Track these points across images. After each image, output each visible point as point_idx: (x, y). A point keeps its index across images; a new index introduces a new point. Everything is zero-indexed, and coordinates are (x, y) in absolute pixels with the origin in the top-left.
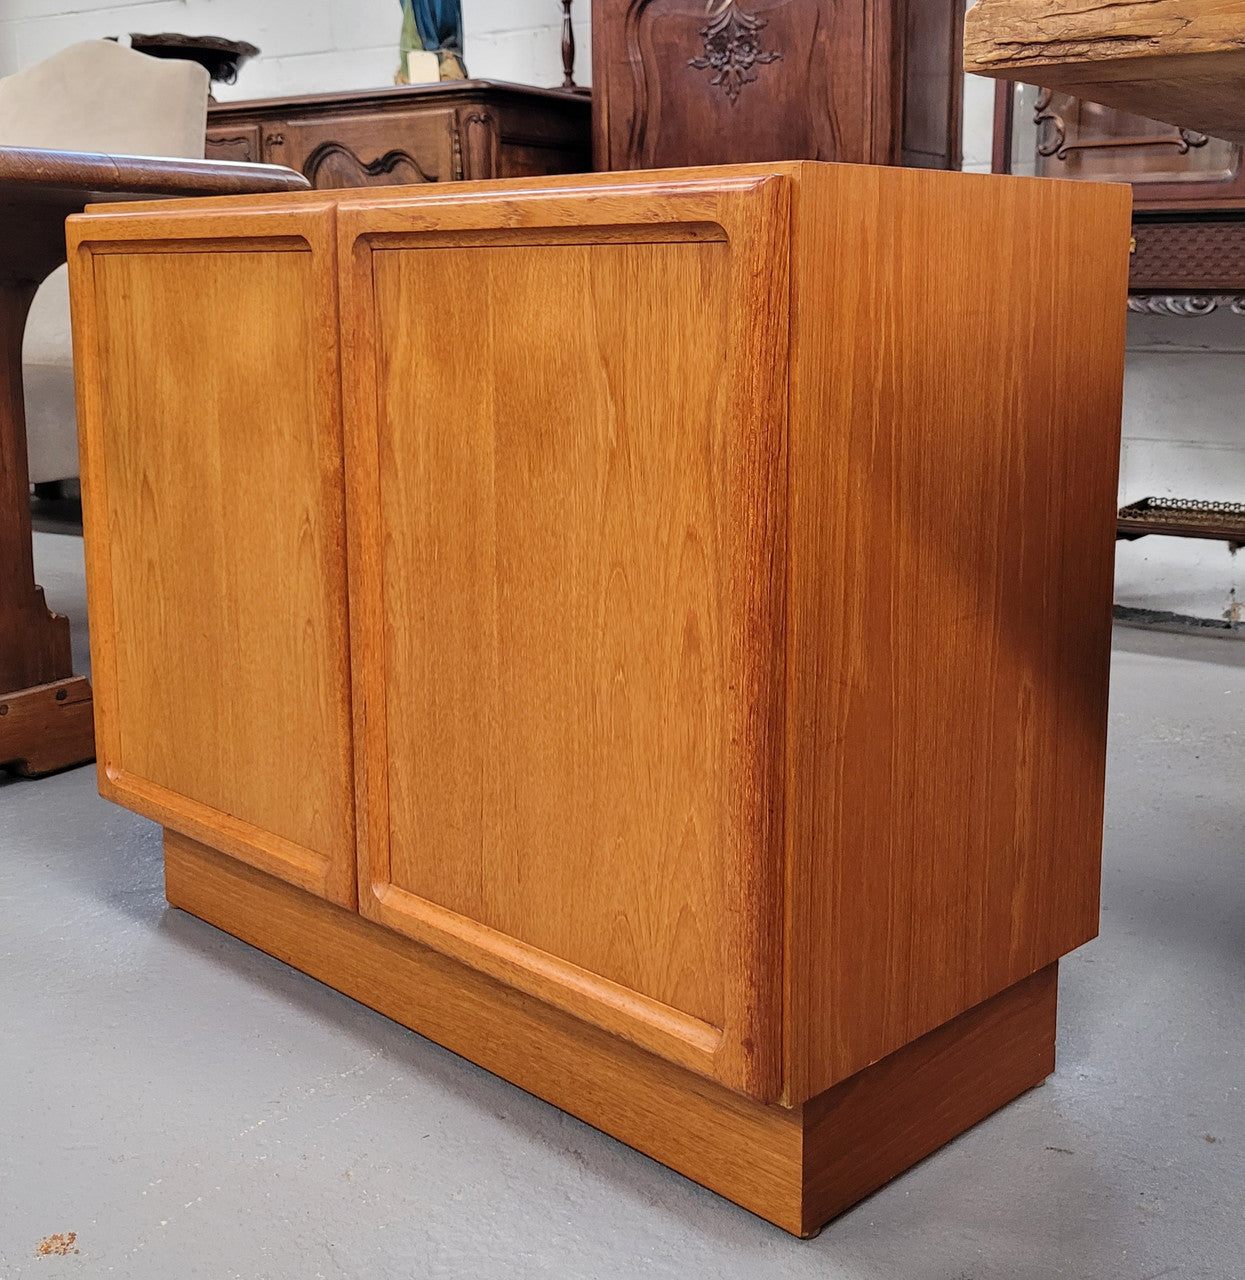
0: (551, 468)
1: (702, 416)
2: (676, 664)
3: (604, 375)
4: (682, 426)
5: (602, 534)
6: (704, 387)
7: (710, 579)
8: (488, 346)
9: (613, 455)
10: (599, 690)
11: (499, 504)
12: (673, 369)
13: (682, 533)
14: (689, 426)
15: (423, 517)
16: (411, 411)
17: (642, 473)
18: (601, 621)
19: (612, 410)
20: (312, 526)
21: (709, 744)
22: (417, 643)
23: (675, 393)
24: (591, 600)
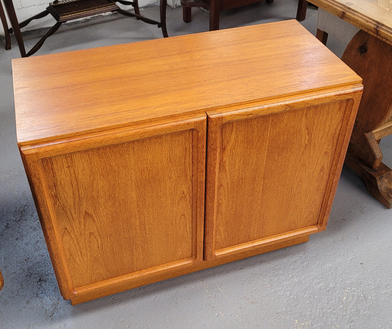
0: (286, 153)
1: (333, 132)
2: (316, 176)
3: (306, 131)
4: (327, 135)
5: (300, 161)
6: (335, 127)
7: (329, 158)
8: (267, 135)
9: (306, 145)
10: (294, 188)
11: (266, 166)
12: (327, 126)
13: (323, 153)
14: (329, 135)
15: (236, 177)
16: (234, 156)
17: (314, 146)
18: (296, 176)
19: (307, 137)
20: (186, 194)
21: (323, 185)
22: (230, 203)
23: (327, 130)
24: (294, 173)
